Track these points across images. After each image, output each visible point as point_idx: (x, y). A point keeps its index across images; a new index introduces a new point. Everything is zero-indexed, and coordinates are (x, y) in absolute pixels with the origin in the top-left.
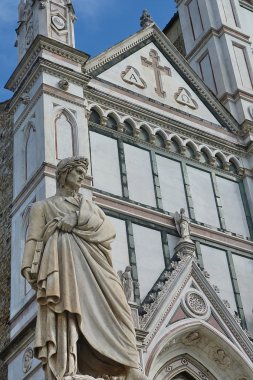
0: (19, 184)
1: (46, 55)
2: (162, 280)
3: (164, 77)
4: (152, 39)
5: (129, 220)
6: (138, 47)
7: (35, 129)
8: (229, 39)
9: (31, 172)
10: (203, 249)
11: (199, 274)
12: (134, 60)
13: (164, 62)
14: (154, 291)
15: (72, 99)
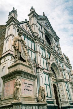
0: (6, 36)
1: (13, 19)
3: (27, 28)
4: (26, 22)
7: (10, 29)
8: (35, 25)
9: (8, 35)
10: (29, 50)
12: (24, 24)
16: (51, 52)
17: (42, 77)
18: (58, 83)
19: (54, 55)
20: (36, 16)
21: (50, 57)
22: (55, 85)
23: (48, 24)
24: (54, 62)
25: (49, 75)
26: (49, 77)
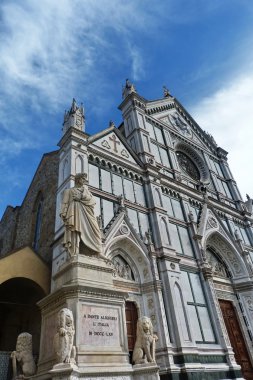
0: (60, 182)
1: (73, 134)
2: (113, 220)
3: (117, 145)
4: (114, 131)
5: (101, 197)
6: (108, 134)
7: (68, 161)
8: (142, 133)
9: (65, 177)
10: (129, 210)
11: (126, 219)
12: (106, 138)
13: (117, 139)
14: (110, 224)
15: (82, 151)
16: (204, 202)
17: (176, 283)
18: (240, 294)
19: (215, 207)
20: (140, 105)
21: (199, 218)
22: (230, 303)
23: (182, 119)
24: (217, 229)
25: (201, 274)
26: (203, 279)
